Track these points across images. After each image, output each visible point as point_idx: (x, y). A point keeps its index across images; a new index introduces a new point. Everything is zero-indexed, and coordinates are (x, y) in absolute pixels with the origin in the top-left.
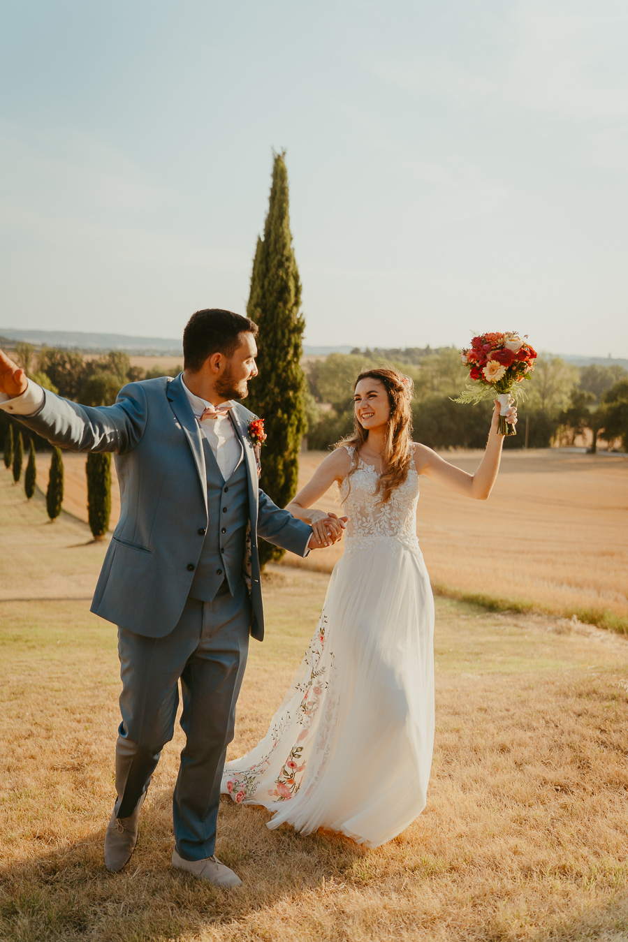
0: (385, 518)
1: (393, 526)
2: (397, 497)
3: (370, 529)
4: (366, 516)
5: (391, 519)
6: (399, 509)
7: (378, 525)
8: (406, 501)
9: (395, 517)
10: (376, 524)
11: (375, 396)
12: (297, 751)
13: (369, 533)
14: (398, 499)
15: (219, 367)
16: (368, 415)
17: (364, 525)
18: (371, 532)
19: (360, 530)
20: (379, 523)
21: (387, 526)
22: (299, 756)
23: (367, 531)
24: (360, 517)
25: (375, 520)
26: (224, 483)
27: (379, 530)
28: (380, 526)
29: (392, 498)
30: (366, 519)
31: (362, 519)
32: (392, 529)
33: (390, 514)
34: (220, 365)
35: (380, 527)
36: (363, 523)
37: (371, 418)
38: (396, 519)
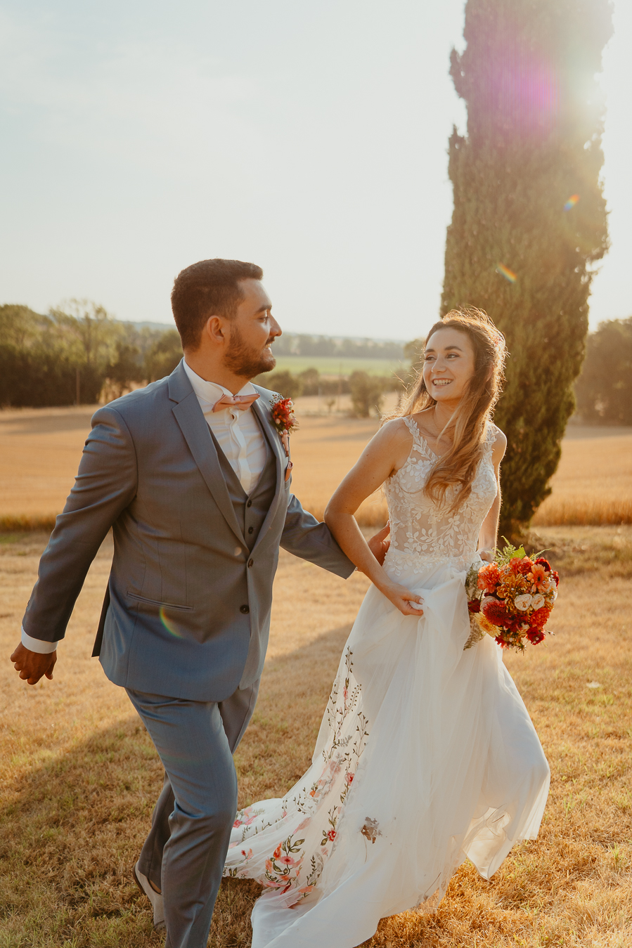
0: (451, 532)
1: (460, 542)
2: (472, 505)
3: (430, 546)
4: (428, 527)
5: (459, 533)
6: (470, 521)
7: (441, 541)
8: (482, 510)
9: (464, 530)
10: (439, 539)
11: (457, 356)
12: (295, 845)
14: (473, 507)
15: (222, 336)
16: (444, 382)
17: (422, 538)
18: (431, 549)
19: (415, 545)
20: (443, 537)
21: (452, 543)
22: (298, 850)
23: (425, 547)
24: (418, 527)
25: (438, 534)
26: (246, 497)
27: (442, 547)
28: (444, 542)
29: (465, 505)
30: (427, 531)
31: (420, 531)
32: (457, 546)
33: (458, 526)
34: (223, 332)
35: (444, 544)
37: (446, 387)
38: (465, 533)
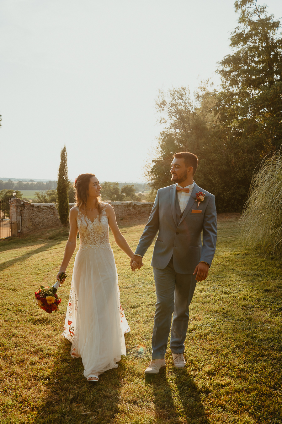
0: (92, 237)
1: (95, 240)
3: (86, 242)
4: (85, 237)
5: (94, 238)
6: (98, 233)
7: (89, 241)
9: (96, 237)
13: (86, 244)
14: (97, 229)
17: (84, 240)
20: (90, 239)
21: (93, 241)
25: (88, 239)
33: (94, 235)
36: (84, 239)
